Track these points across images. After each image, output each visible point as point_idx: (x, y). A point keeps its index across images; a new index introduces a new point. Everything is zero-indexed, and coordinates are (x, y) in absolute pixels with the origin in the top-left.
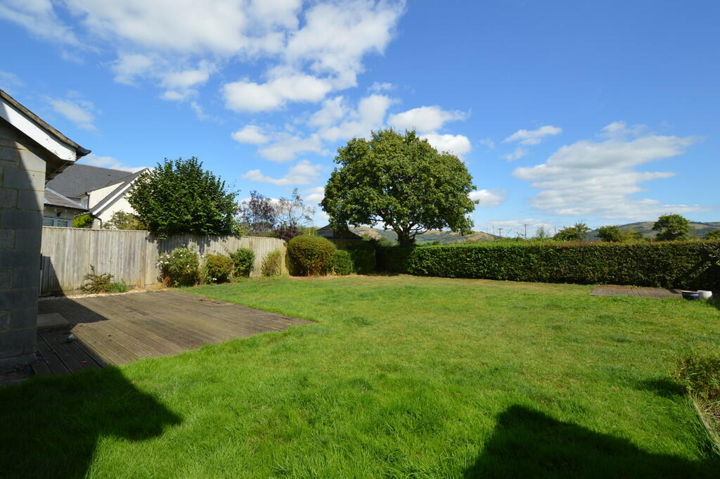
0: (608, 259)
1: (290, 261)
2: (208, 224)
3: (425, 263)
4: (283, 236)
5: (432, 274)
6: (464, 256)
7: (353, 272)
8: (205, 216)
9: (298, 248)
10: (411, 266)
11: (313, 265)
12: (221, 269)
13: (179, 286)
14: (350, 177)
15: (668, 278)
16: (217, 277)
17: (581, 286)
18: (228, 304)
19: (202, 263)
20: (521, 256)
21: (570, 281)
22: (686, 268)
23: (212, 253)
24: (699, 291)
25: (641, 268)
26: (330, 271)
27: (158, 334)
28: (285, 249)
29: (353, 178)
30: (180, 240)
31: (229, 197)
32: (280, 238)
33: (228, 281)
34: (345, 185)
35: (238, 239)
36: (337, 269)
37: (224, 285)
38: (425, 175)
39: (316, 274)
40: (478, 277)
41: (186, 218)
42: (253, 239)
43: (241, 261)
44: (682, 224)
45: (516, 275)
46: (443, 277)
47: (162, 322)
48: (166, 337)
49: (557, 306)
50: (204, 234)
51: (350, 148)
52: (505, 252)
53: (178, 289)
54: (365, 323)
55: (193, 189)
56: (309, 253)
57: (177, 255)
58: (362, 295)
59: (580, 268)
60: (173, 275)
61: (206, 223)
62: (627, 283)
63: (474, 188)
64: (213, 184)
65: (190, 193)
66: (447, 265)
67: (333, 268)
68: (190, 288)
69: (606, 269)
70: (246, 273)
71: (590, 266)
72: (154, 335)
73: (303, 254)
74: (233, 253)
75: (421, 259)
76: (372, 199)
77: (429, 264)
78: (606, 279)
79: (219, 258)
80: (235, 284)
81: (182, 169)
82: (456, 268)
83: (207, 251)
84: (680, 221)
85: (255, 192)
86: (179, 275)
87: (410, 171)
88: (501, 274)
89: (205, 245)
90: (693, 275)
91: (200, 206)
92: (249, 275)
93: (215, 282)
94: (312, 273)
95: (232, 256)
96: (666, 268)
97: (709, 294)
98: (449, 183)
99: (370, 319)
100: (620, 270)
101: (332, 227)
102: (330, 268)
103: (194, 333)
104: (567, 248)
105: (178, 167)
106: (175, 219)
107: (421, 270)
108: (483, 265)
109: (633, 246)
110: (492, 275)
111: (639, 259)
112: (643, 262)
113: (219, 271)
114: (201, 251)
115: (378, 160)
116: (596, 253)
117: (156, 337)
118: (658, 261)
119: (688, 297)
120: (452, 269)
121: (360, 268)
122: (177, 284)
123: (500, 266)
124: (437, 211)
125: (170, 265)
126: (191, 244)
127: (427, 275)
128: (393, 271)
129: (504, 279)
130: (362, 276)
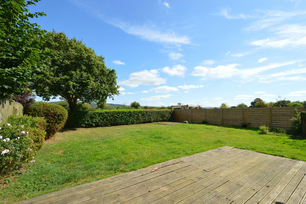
3: (94, 120)
5: (97, 126)
6: (116, 115)
10: (85, 123)
15: (165, 119)
20: (137, 115)
21: (147, 122)
22: (168, 116)
40: (121, 125)
45: (134, 122)
62: (158, 121)
69: (155, 118)
71: (152, 117)
75: (92, 118)
77: (97, 121)
82: (112, 121)
90: (168, 118)
96: (165, 116)
104: (148, 112)
107: (91, 124)
108: (123, 119)
110: (126, 123)
120: (109, 122)
123: (130, 119)
127: (94, 127)
129: (130, 124)
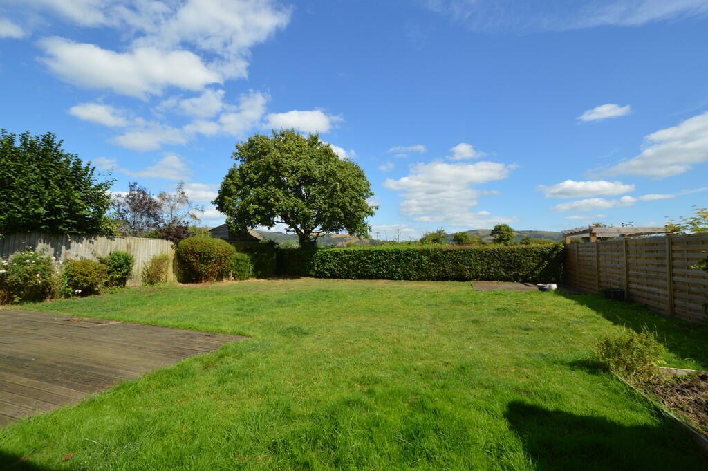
0: (480, 260)
1: (179, 267)
2: (68, 220)
3: (327, 266)
4: (170, 237)
5: (334, 276)
6: (365, 258)
7: (252, 276)
8: (65, 210)
9: (192, 250)
10: (314, 269)
11: (209, 270)
12: (88, 278)
13: (20, 302)
14: (251, 175)
15: (521, 274)
16: (82, 288)
17: (461, 283)
18: (111, 323)
19: (58, 269)
20: (415, 258)
21: (453, 279)
22: (532, 266)
23: (73, 258)
24: (548, 284)
25: (503, 267)
26: (228, 276)
27: (26, 375)
28: (173, 252)
29: (256, 177)
30: (24, 241)
31: (100, 187)
32: (167, 240)
33: (97, 293)
34: (245, 184)
35: (112, 239)
36: (236, 274)
37: (91, 298)
38: (331, 179)
39: (211, 281)
40: (377, 278)
41: (36, 211)
42: (132, 240)
43: (115, 267)
44: (509, 231)
45: (411, 275)
46: (345, 278)
47: (21, 357)
48: (41, 378)
49: (461, 302)
50: (62, 233)
51: (251, 145)
52: (401, 254)
53: (18, 307)
54: (302, 333)
55: (48, 175)
56: (205, 257)
57: (21, 261)
58: (279, 302)
59: (460, 267)
60: (13, 288)
61: (66, 218)
62: (493, 279)
63: (372, 194)
64: (77, 169)
65: (43, 179)
66: (348, 266)
67: (230, 273)
68: (38, 305)
69: (479, 268)
70: (122, 281)
71: (467, 266)
72: (16, 376)
73: (197, 258)
74: (103, 257)
75: (323, 261)
76: (277, 200)
77: (332, 267)
78: (479, 276)
79: (85, 264)
80: (107, 297)
81: (30, 146)
82: (358, 269)
83: (66, 255)
84: (508, 229)
85: (135, 184)
86: (22, 288)
87: (317, 174)
88: (398, 274)
89: (63, 247)
91: (58, 197)
92: (125, 283)
93: (78, 294)
94: (207, 279)
95: (101, 261)
96: (520, 266)
97: (554, 286)
98: (353, 189)
99: (306, 329)
100: (489, 269)
101: (229, 228)
102: (228, 273)
103: (86, 368)
104: (451, 251)
105: (25, 144)
106: (19, 212)
107: (323, 272)
108: (382, 266)
109: (498, 249)
110: (390, 276)
111: (502, 260)
112: (505, 262)
113: (85, 281)
114: (57, 253)
115: (284, 160)
116: (472, 255)
117: (24, 380)
118: (514, 261)
119: (542, 289)
120: (353, 271)
121: (259, 272)
122: (17, 299)
123: (397, 267)
124: (342, 215)
125: (8, 275)
126: (40, 246)
127: (329, 278)
128: (295, 274)
130: (262, 280)
